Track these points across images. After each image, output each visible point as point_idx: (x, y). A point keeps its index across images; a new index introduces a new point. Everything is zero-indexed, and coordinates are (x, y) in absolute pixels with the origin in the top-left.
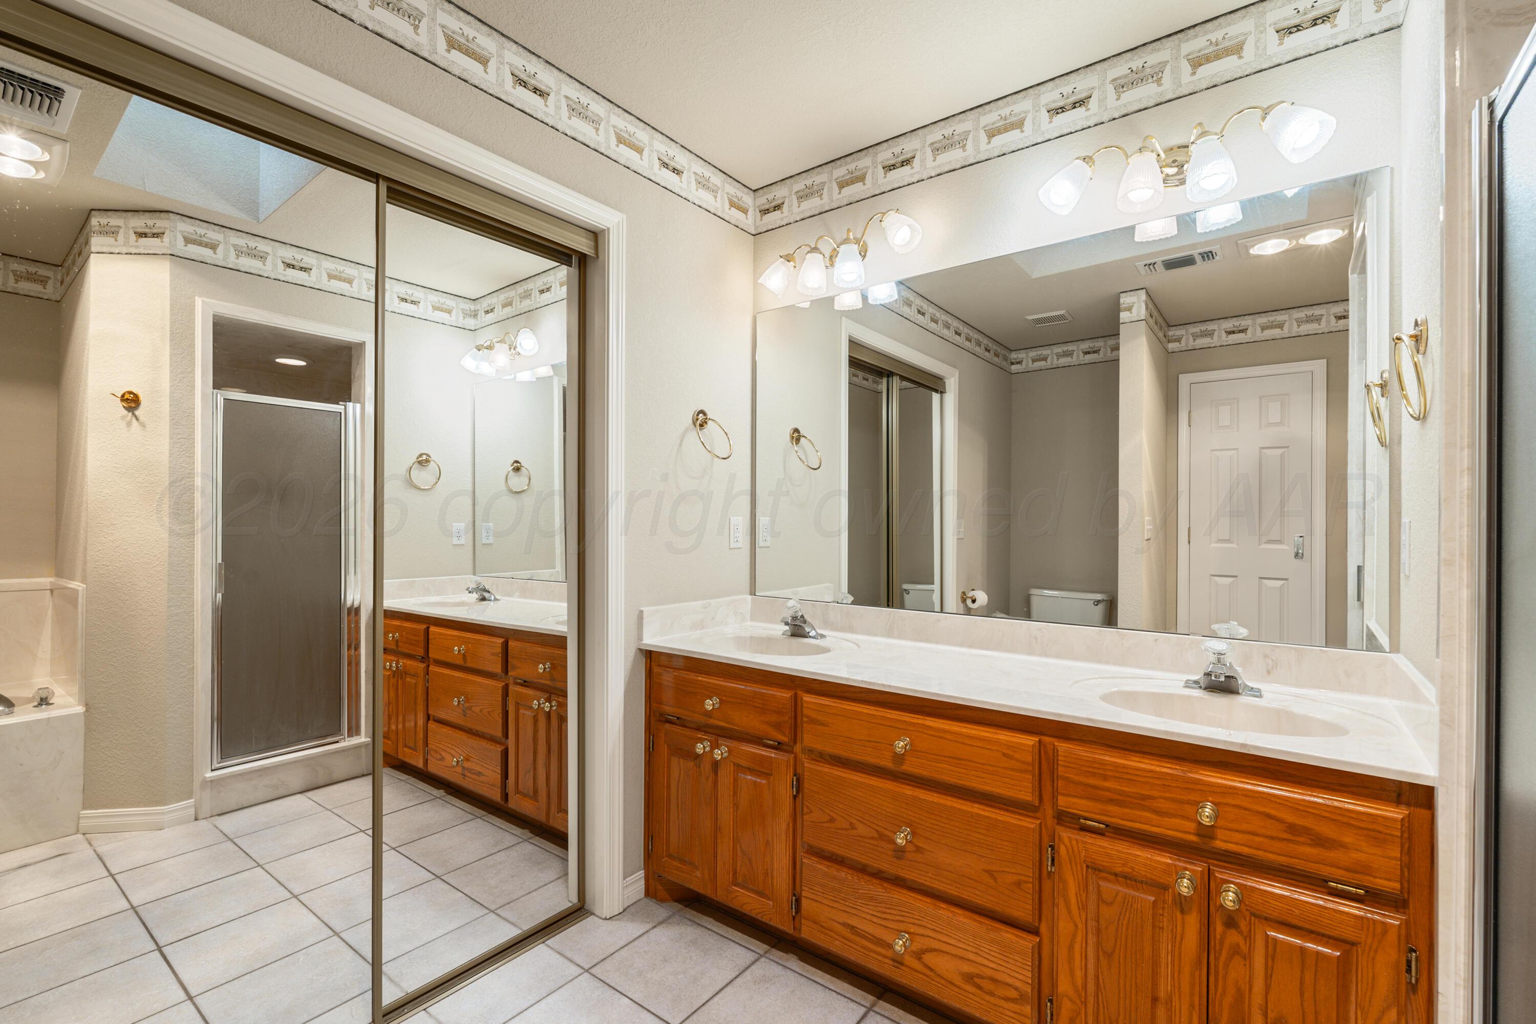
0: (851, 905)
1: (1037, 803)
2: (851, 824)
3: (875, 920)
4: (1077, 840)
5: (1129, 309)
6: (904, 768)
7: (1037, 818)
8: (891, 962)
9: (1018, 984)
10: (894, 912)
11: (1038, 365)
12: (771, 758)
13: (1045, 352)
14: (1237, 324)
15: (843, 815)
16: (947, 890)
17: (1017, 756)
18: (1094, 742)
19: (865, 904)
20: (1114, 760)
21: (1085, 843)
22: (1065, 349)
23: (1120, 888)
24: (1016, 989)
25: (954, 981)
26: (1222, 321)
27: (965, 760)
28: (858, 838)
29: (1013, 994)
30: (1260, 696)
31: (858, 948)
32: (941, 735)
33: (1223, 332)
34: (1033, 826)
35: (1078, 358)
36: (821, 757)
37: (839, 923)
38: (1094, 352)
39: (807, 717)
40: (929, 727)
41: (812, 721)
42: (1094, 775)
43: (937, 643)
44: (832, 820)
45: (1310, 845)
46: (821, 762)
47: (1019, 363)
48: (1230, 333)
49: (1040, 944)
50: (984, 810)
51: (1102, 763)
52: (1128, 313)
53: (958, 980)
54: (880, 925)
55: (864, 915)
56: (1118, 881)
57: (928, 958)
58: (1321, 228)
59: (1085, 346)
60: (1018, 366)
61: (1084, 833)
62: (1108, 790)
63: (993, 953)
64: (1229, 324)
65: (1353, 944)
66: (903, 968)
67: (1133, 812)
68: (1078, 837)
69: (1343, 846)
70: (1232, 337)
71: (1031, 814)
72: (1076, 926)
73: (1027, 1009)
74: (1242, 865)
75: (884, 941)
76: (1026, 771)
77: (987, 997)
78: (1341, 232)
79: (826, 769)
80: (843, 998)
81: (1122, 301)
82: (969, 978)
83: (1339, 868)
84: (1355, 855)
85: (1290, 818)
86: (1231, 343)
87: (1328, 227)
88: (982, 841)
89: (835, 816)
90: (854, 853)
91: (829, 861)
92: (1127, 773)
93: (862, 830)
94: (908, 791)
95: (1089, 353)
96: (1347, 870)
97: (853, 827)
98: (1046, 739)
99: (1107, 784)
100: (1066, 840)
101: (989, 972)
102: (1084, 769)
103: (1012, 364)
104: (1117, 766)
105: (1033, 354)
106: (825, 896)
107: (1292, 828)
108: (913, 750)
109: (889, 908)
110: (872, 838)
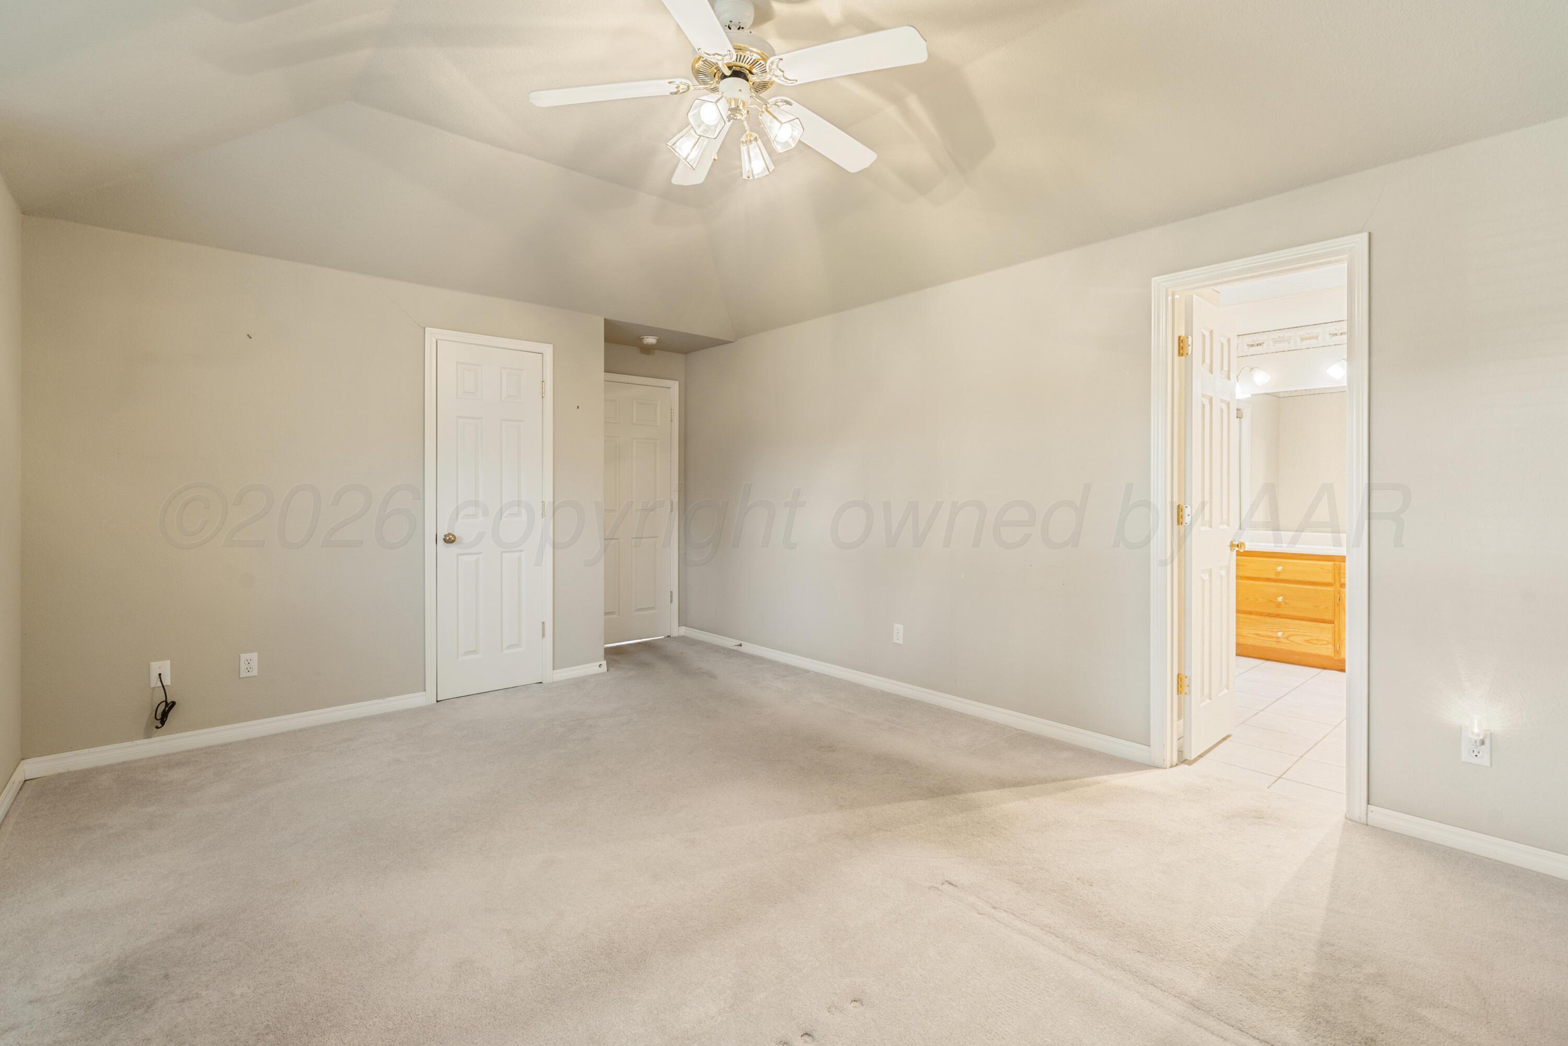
1: (1333, 582)
6: (1280, 578)
9: (1327, 639)
17: (1326, 568)
24: (1326, 641)
29: (1325, 642)
44: (1248, 599)
49: (1334, 626)
57: (1290, 638)
63: (1317, 632)
73: (1330, 646)
77: (1316, 646)
79: (1245, 581)
82: (1307, 641)
94: (1282, 584)
98: (1337, 563)
101: (1315, 638)
108: (1283, 570)
110: (1266, 603)
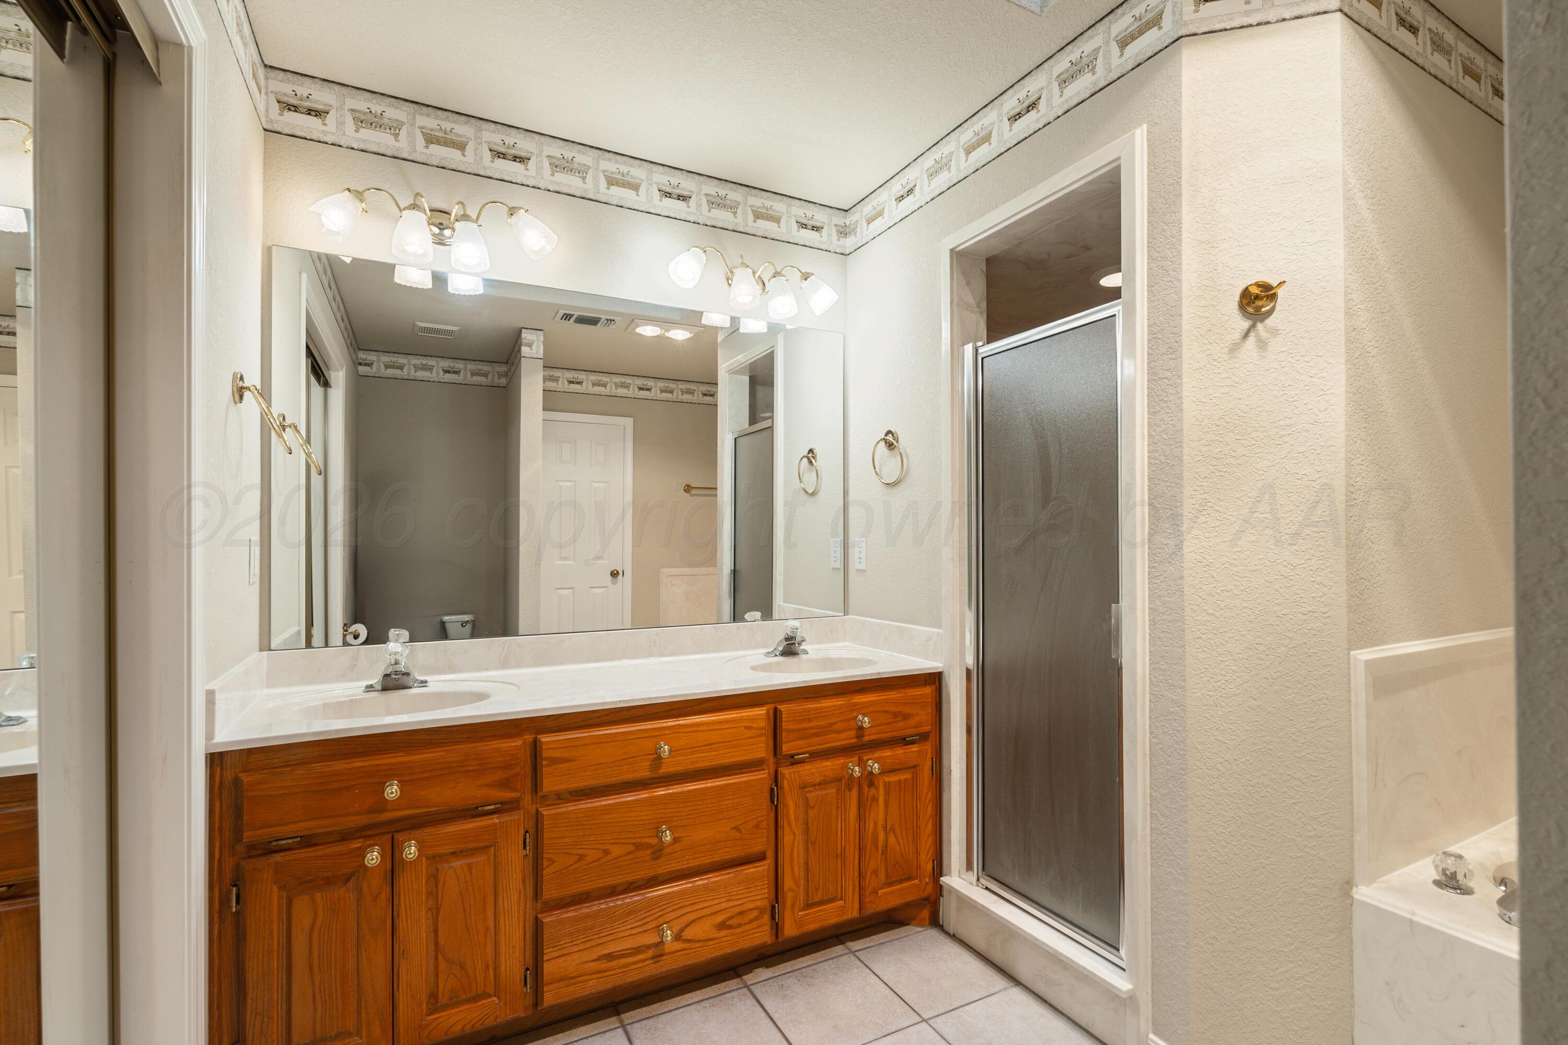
0: (606, 934)
2: (604, 851)
3: (634, 932)
4: (794, 772)
5: (530, 345)
6: (661, 771)
7: (763, 770)
8: (651, 961)
9: (759, 903)
10: (654, 911)
11: (391, 372)
12: (495, 825)
13: (402, 360)
14: (576, 376)
15: (591, 847)
16: (702, 862)
17: (755, 725)
18: (798, 698)
19: (624, 922)
20: (814, 706)
21: (798, 772)
22: (424, 362)
23: (818, 793)
24: (758, 908)
25: (709, 937)
26: (565, 370)
27: (715, 744)
28: (613, 861)
29: (757, 913)
30: (807, 653)
31: (617, 971)
32: (696, 729)
33: (566, 380)
34: (765, 776)
35: (437, 374)
36: (559, 799)
37: (593, 961)
38: (455, 372)
39: (547, 759)
40: (684, 726)
41: (554, 761)
42: (803, 721)
43: (561, 664)
45: (901, 721)
46: (560, 804)
47: (369, 365)
48: (571, 382)
50: (729, 780)
51: (808, 710)
52: (529, 348)
53: (714, 934)
54: (640, 933)
55: (622, 934)
56: (815, 789)
57: (687, 933)
58: (680, 328)
59: (446, 364)
60: (367, 369)
61: (795, 766)
62: (812, 728)
63: (740, 892)
64: (570, 375)
65: (915, 767)
66: (665, 958)
67: (827, 737)
68: (793, 770)
69: (913, 715)
70: (572, 386)
71: (759, 768)
72: (794, 834)
73: (766, 918)
74: (871, 748)
75: (645, 946)
76: (761, 735)
77: (736, 931)
78: (689, 334)
79: (571, 808)
80: (594, 1037)
81: (523, 335)
82: (722, 926)
83: (911, 728)
84: (917, 718)
85: (893, 709)
86: (570, 391)
87: (684, 329)
88: (730, 805)
89: (581, 852)
90: (608, 880)
91: (575, 905)
92: (822, 712)
93: (616, 851)
95: (448, 372)
96: (914, 728)
97: (606, 852)
99: (811, 724)
100: (788, 776)
101: (735, 910)
102: (798, 718)
103: (360, 364)
104: (816, 709)
105: (386, 358)
106: (574, 943)
107: (895, 715)
108: (671, 751)
109: (650, 910)
110: (629, 853)
